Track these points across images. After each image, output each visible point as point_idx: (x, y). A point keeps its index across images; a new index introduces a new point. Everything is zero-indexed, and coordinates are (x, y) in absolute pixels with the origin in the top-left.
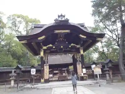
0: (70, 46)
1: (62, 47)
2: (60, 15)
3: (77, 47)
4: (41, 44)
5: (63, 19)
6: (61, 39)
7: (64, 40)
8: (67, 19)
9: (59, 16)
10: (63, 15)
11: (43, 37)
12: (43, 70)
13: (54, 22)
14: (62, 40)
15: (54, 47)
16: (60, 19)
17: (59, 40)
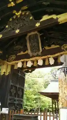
0: (38, 25)
1: (17, 31)
6: (18, 14)
7: (25, 13)
14: (21, 15)
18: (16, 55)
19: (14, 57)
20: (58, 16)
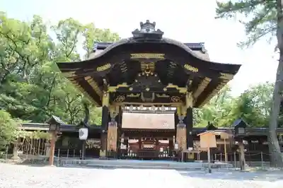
0: (165, 90)
1: (148, 89)
2: (144, 22)
3: (180, 92)
4: (104, 80)
5: (151, 31)
6: (148, 73)
7: (154, 75)
8: (158, 30)
9: (142, 25)
10: (151, 22)
11: (108, 66)
12: (106, 133)
13: (132, 36)
14: (150, 74)
15: (131, 89)
16: (144, 31)
17: (143, 74)
18: (125, 96)
19: (122, 98)
20: (180, 88)
